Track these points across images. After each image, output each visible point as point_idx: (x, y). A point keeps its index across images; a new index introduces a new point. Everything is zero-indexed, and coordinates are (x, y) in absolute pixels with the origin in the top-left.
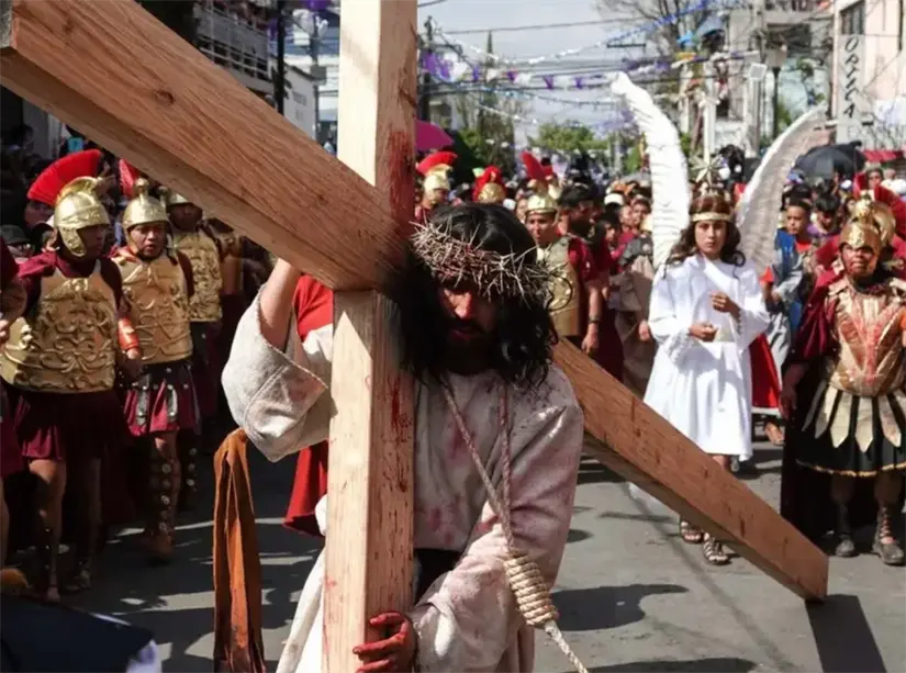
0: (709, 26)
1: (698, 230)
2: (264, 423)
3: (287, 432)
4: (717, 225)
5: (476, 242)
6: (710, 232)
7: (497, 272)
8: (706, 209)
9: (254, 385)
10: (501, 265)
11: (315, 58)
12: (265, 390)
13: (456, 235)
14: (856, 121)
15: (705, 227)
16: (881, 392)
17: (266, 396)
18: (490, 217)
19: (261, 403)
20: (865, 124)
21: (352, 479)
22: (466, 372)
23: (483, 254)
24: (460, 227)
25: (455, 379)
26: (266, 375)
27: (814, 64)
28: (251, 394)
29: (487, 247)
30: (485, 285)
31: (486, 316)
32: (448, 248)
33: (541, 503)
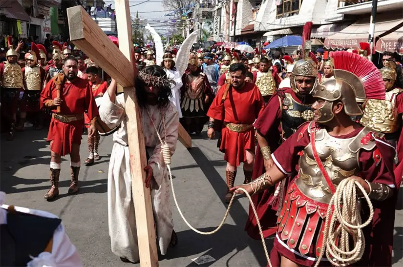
0: (189, 11)
1: (165, 62)
2: (111, 121)
3: (117, 122)
4: (169, 61)
5: (152, 75)
6: (168, 63)
7: (157, 81)
8: (167, 57)
9: (109, 112)
10: (158, 80)
11: (96, 18)
12: (111, 113)
13: (147, 73)
14: (218, 35)
15: (167, 61)
16: (196, 99)
17: (112, 115)
18: (155, 68)
19: (110, 116)
20: (220, 36)
21: (134, 131)
22: (153, 105)
23: (154, 77)
24: (149, 71)
25: (151, 107)
26: (111, 110)
27: (211, 22)
28: (108, 114)
29: (155, 75)
30: (155, 85)
31: (156, 92)
32: (146, 77)
33: (172, 134)
